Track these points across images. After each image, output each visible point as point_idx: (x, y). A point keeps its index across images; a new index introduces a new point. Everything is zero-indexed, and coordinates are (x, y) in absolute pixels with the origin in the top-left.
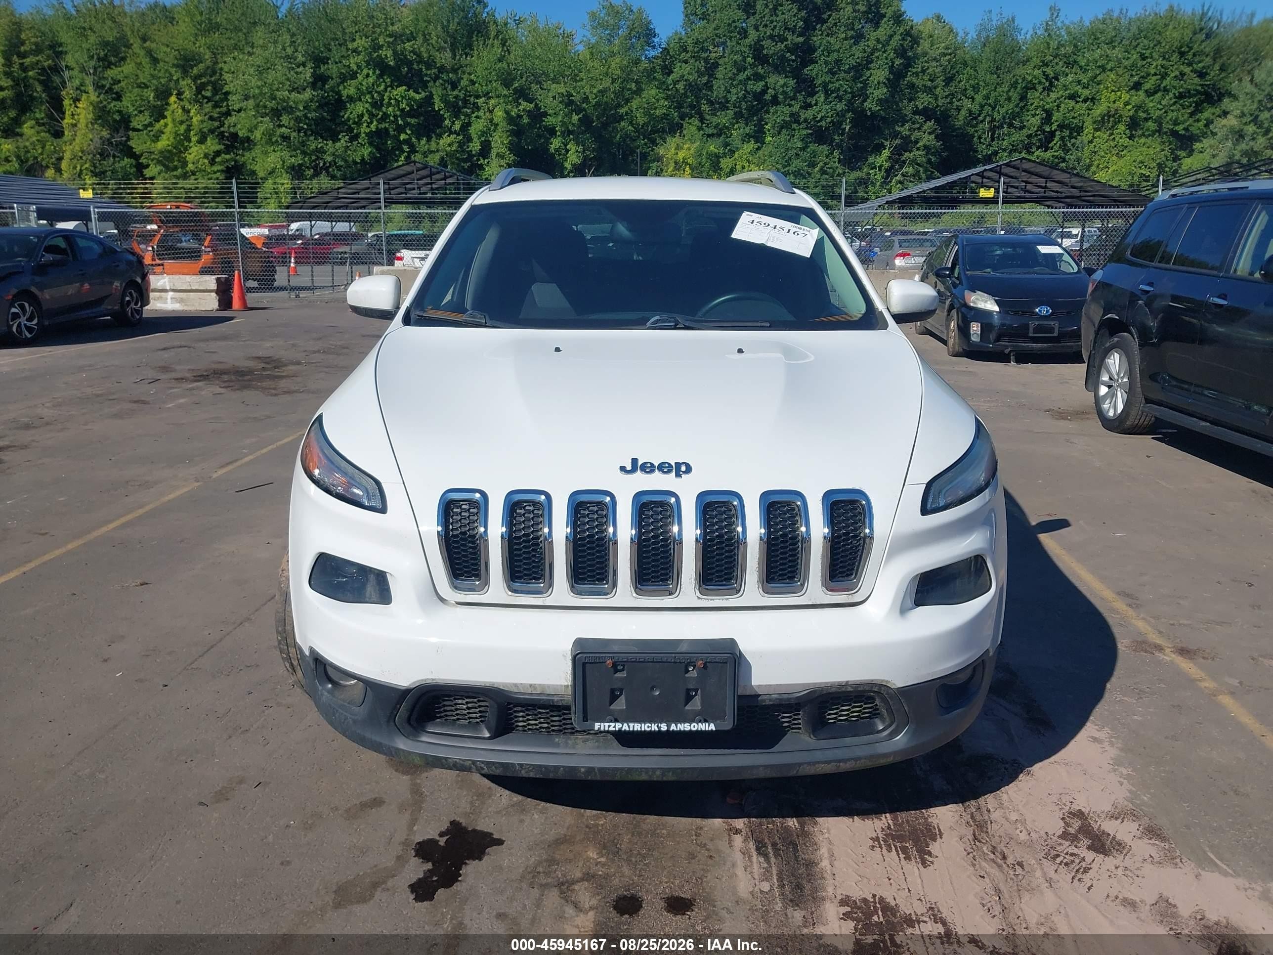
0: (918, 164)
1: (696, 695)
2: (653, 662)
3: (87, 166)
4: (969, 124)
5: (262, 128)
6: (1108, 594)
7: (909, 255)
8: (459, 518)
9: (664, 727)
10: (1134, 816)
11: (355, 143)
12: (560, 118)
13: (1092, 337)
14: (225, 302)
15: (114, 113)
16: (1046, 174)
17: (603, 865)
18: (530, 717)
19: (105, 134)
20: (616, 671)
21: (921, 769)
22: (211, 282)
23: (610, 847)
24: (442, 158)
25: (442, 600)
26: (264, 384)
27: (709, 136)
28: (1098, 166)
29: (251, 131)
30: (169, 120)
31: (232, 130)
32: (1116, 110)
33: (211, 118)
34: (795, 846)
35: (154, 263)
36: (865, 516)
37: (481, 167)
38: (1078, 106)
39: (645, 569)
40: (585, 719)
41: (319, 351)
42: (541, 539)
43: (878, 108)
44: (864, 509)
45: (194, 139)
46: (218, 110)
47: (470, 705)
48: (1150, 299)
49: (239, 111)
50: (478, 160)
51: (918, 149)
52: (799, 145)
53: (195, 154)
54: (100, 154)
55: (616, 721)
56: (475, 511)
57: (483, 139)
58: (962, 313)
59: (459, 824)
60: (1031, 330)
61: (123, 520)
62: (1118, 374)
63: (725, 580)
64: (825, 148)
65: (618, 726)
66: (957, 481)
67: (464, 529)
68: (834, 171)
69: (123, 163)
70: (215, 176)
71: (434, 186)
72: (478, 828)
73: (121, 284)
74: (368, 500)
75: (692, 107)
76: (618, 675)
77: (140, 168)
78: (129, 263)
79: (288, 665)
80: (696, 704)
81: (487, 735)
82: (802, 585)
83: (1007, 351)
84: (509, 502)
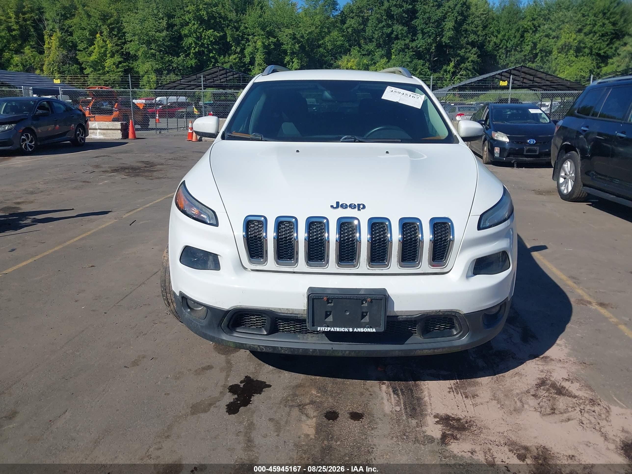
0: (468, 70)
1: (366, 315)
2: (346, 299)
3: (56, 68)
4: (494, 50)
5: (142, 50)
6: (564, 277)
7: (463, 115)
8: (253, 229)
9: (351, 330)
10: (577, 380)
11: (188, 58)
12: (289, 46)
13: (556, 154)
14: (125, 135)
15: (69, 42)
16: (534, 74)
17: (319, 397)
18: (286, 325)
19: (65, 52)
20: (328, 303)
21: (472, 357)
22: (118, 125)
23: (322, 389)
24: (231, 66)
25: (245, 269)
26: (146, 174)
27: (363, 55)
28: (559, 71)
29: (136, 51)
30: (96, 46)
31: (127, 50)
32: (569, 43)
33: (117, 45)
34: (412, 390)
35: (90, 116)
36: (450, 230)
37: (250, 70)
38: (550, 41)
39: (343, 255)
40: (313, 325)
41: (172, 159)
42: (293, 239)
43: (449, 41)
44: (450, 227)
45: (109, 55)
46: (120, 41)
47: (257, 319)
48: (587, 134)
49: (131, 41)
50: (249, 66)
51: (468, 62)
52: (409, 60)
53: (109, 62)
54: (62, 62)
55: (328, 326)
56: (261, 226)
57: (251, 56)
58: (491, 143)
59: (250, 377)
60: (525, 151)
61: (81, 237)
62: (569, 172)
63: (381, 260)
64: (421, 62)
65: (329, 329)
66: (494, 215)
67: (255, 234)
68: (426, 73)
69: (73, 67)
70: (118, 74)
71: (228, 79)
72: (259, 379)
73: (75, 126)
74: (210, 220)
75: (355, 41)
76: (329, 305)
77: (82, 69)
78: (79, 115)
79: (166, 302)
80: (367, 319)
81: (266, 333)
82: (419, 263)
83: (513, 162)
84: (278, 221)
